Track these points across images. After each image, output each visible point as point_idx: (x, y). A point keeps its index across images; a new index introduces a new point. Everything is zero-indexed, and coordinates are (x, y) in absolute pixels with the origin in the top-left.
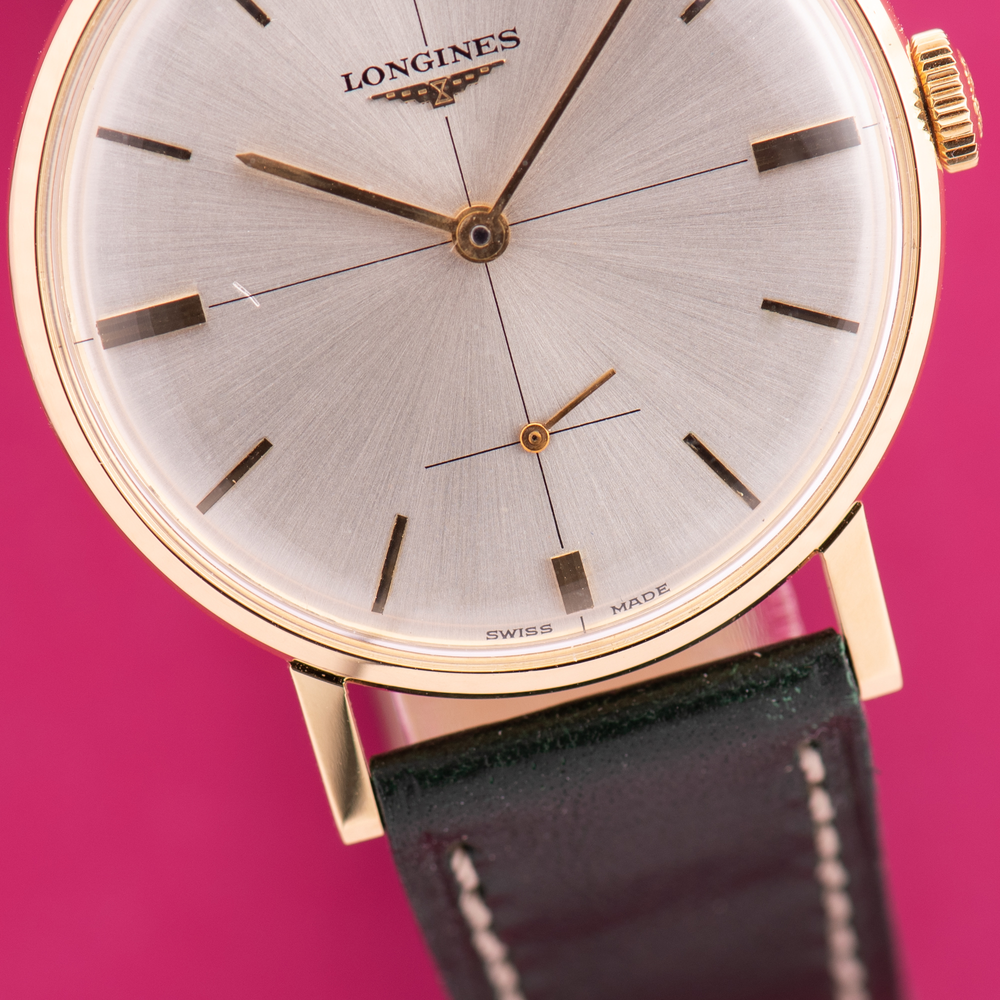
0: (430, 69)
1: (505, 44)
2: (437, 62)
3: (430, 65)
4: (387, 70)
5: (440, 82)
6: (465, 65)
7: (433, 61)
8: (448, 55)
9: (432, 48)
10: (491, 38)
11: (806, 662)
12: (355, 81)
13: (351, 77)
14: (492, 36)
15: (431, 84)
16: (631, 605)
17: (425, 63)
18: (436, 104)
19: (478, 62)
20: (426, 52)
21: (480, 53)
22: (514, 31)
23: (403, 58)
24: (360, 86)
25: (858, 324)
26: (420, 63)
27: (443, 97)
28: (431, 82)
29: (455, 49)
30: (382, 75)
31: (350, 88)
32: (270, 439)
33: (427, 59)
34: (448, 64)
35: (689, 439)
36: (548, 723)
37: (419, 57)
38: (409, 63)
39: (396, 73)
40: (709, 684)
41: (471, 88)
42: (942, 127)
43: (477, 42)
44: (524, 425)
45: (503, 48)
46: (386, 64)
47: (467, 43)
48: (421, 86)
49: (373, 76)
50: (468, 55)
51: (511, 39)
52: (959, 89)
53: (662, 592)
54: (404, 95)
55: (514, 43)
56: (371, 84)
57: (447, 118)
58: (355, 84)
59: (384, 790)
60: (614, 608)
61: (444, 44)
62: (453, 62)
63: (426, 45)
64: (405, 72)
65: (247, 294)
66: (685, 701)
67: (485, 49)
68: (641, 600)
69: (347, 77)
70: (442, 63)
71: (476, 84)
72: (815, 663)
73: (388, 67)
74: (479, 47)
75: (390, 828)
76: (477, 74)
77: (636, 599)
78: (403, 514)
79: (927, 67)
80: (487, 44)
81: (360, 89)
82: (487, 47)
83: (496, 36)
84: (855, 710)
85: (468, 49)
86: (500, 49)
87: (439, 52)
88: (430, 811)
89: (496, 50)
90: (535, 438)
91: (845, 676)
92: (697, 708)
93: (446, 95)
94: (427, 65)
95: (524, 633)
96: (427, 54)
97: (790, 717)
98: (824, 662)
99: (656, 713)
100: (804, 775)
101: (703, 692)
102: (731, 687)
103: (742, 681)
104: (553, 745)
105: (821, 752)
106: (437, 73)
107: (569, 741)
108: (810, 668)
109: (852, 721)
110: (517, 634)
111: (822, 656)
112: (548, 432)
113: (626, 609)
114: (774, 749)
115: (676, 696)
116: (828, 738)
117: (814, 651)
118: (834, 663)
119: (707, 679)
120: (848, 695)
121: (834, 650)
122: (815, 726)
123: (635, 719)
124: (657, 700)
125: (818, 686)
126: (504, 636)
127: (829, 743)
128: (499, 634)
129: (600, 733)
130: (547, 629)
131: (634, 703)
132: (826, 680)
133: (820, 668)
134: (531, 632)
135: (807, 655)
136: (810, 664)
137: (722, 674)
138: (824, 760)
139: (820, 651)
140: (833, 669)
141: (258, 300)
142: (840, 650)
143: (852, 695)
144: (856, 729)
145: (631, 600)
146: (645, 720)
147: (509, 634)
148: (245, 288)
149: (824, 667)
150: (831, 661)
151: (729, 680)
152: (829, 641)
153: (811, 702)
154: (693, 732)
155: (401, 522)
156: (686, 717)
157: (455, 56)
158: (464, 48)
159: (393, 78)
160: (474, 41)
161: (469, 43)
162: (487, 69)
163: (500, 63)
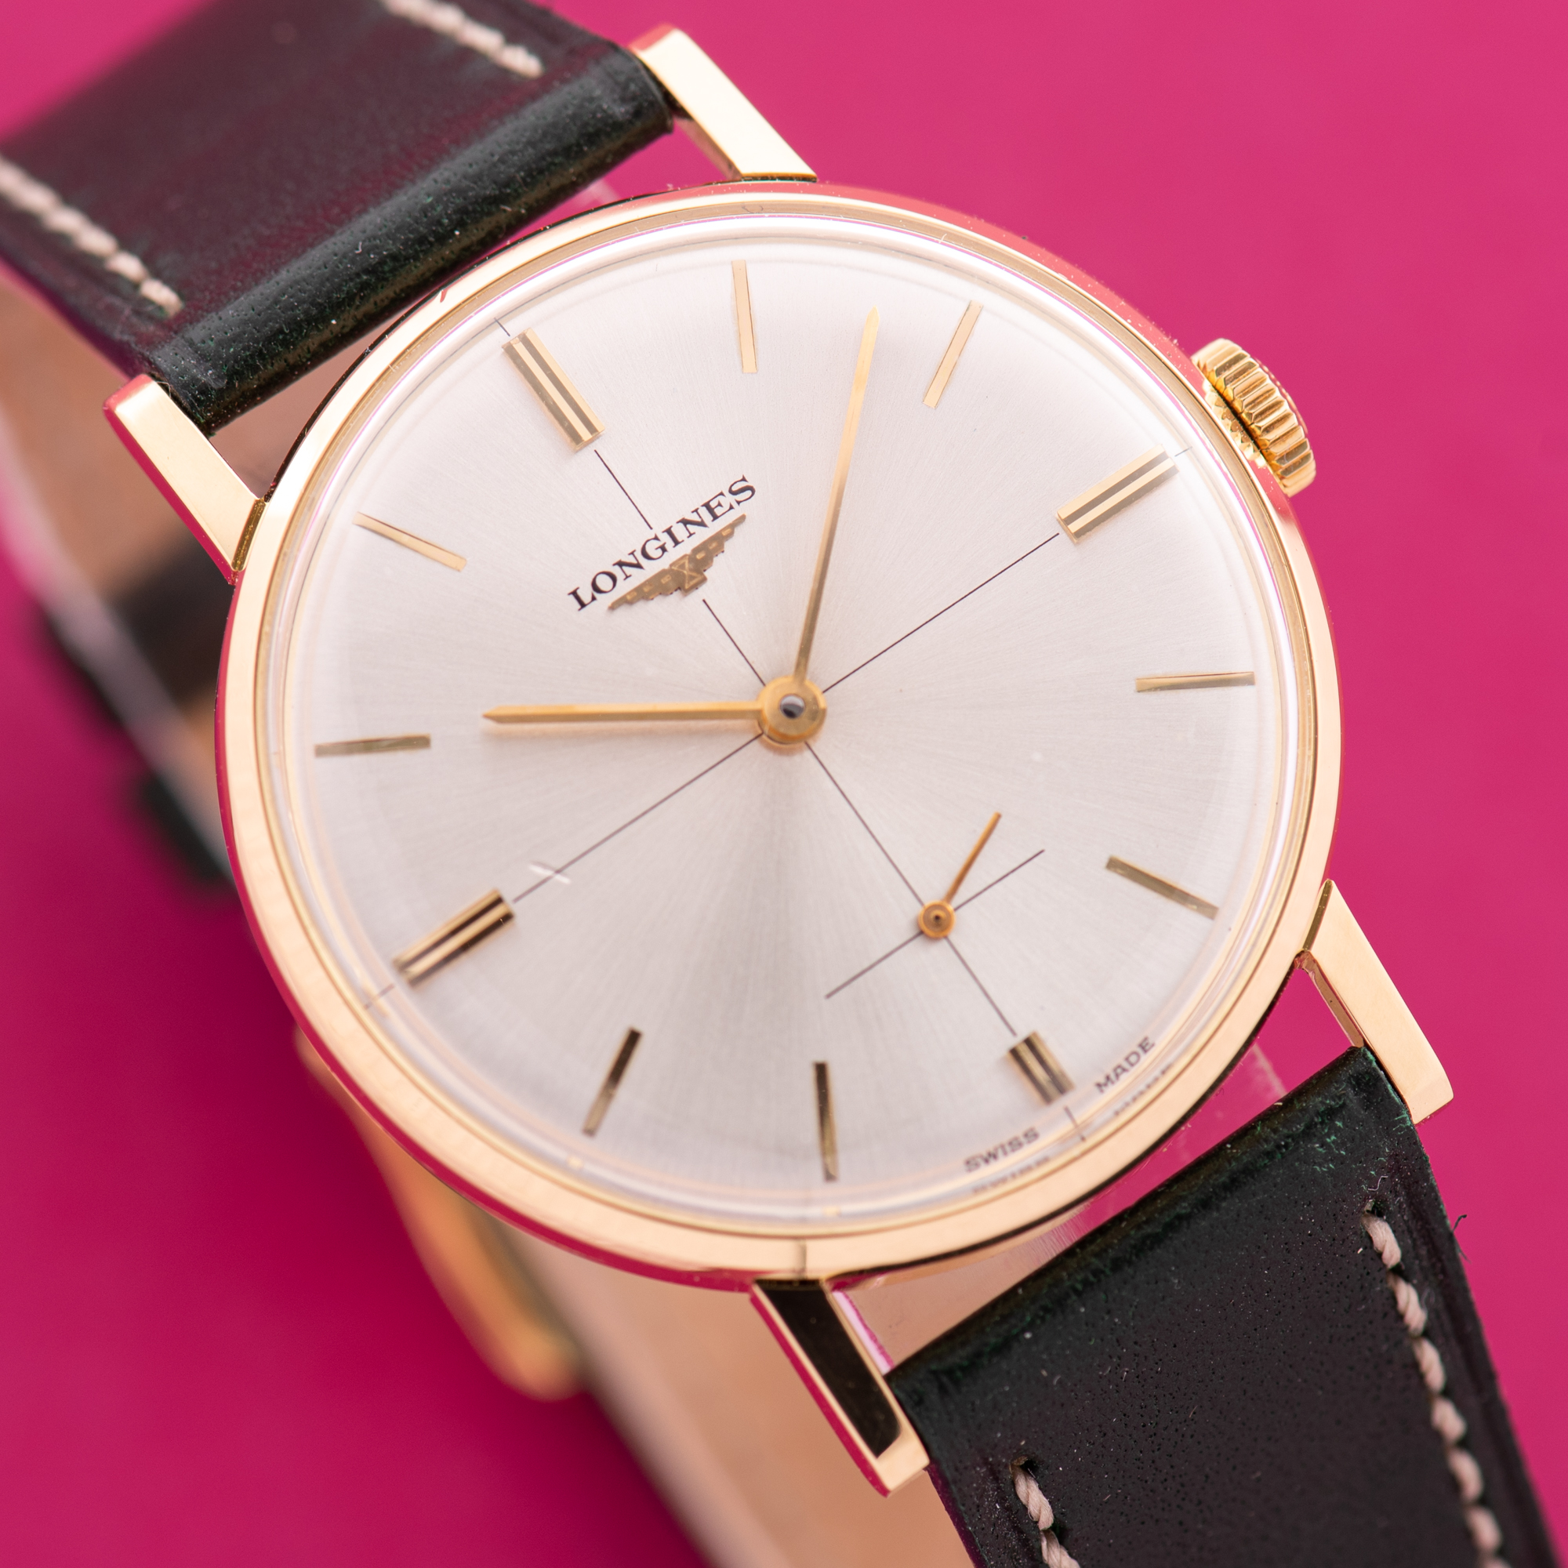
0: (666, 553)
1: (739, 497)
2: (669, 544)
3: (663, 549)
4: (616, 571)
5: (682, 562)
6: (702, 535)
7: (665, 543)
8: (680, 532)
9: (658, 529)
10: (721, 497)
11: (1337, 1089)
12: (586, 594)
13: (579, 592)
14: (721, 494)
15: (673, 568)
16: (1117, 1076)
17: (657, 549)
18: (687, 587)
19: (714, 527)
20: (653, 536)
21: (715, 517)
22: (744, 479)
23: (630, 551)
24: (594, 599)
25: (1253, 675)
26: (652, 549)
27: (692, 578)
28: (671, 565)
29: (685, 522)
30: (614, 578)
31: (583, 605)
32: (638, 1027)
33: (657, 544)
34: (683, 541)
35: (1114, 865)
36: (1072, 1263)
37: (648, 543)
38: (638, 554)
39: (628, 570)
40: (1237, 1152)
41: (719, 561)
42: (1262, 429)
43: (707, 505)
44: (919, 910)
45: (739, 503)
46: (614, 565)
47: (696, 511)
48: (663, 573)
49: (604, 583)
50: (702, 524)
51: (744, 489)
52: (1273, 392)
53: (1147, 1047)
54: (646, 589)
55: (749, 493)
56: (605, 592)
57: (704, 601)
58: (586, 598)
60: (1099, 1085)
61: (671, 521)
62: (688, 537)
63: (651, 528)
64: (638, 566)
65: (549, 873)
66: (1216, 1180)
67: (718, 511)
68: (1126, 1065)
69: (574, 593)
70: (676, 542)
71: (723, 552)
72: (1347, 1086)
73: (617, 567)
74: (711, 510)
75: (934, 1446)
77: (1119, 1067)
78: (820, 1059)
79: (1226, 382)
80: (719, 505)
81: (595, 602)
82: (719, 508)
83: (726, 492)
84: (1409, 1136)
85: (700, 517)
86: (735, 505)
87: (669, 531)
88: (973, 1410)
89: (731, 507)
90: (937, 917)
91: (1387, 1090)
92: (1233, 1184)
93: (694, 574)
94: (660, 551)
95: (1008, 1148)
96: (656, 538)
97: (1342, 1163)
98: (1357, 1083)
99: (1189, 1204)
100: (1380, 1255)
101: (1234, 1164)
102: (1263, 1146)
103: (1272, 1135)
104: (1086, 1283)
105: (1388, 1221)
106: (674, 554)
107: (1103, 1272)
108: (1344, 1094)
109: (1412, 1155)
110: (1000, 1153)
111: (1352, 1076)
112: (950, 908)
113: (1113, 1083)
114: (1335, 1219)
115: (1204, 1178)
116: (1391, 1192)
117: (1340, 1075)
118: (1369, 1080)
119: (1231, 1148)
120: (1398, 1115)
121: (1362, 1064)
122: (1373, 1173)
123: (1167, 1220)
124: (1184, 1190)
125: (1360, 1114)
126: (987, 1161)
127: (1394, 1201)
128: (979, 1160)
129: (1134, 1251)
130: (1032, 1135)
131: (1159, 1203)
132: (1367, 1104)
133: (1354, 1090)
134: (1015, 1145)
135: (1336, 1082)
136: (1342, 1090)
137: (1246, 1138)
138: (1394, 1232)
139: (1347, 1071)
140: (1370, 1087)
141: (566, 875)
142: (1371, 1062)
143: (1403, 1114)
144: (1420, 1169)
145: (1115, 1070)
146: (1179, 1217)
147: (991, 1157)
148: (545, 866)
149: (1359, 1088)
150: (1365, 1078)
151: (1258, 1142)
152: (1355, 1061)
153: (1358, 1136)
154: (1238, 1215)
155: (821, 1070)
156: (1225, 1199)
157: (687, 529)
158: (695, 517)
159: (627, 577)
160: (703, 506)
161: (698, 509)
162: (729, 530)
163: (742, 519)
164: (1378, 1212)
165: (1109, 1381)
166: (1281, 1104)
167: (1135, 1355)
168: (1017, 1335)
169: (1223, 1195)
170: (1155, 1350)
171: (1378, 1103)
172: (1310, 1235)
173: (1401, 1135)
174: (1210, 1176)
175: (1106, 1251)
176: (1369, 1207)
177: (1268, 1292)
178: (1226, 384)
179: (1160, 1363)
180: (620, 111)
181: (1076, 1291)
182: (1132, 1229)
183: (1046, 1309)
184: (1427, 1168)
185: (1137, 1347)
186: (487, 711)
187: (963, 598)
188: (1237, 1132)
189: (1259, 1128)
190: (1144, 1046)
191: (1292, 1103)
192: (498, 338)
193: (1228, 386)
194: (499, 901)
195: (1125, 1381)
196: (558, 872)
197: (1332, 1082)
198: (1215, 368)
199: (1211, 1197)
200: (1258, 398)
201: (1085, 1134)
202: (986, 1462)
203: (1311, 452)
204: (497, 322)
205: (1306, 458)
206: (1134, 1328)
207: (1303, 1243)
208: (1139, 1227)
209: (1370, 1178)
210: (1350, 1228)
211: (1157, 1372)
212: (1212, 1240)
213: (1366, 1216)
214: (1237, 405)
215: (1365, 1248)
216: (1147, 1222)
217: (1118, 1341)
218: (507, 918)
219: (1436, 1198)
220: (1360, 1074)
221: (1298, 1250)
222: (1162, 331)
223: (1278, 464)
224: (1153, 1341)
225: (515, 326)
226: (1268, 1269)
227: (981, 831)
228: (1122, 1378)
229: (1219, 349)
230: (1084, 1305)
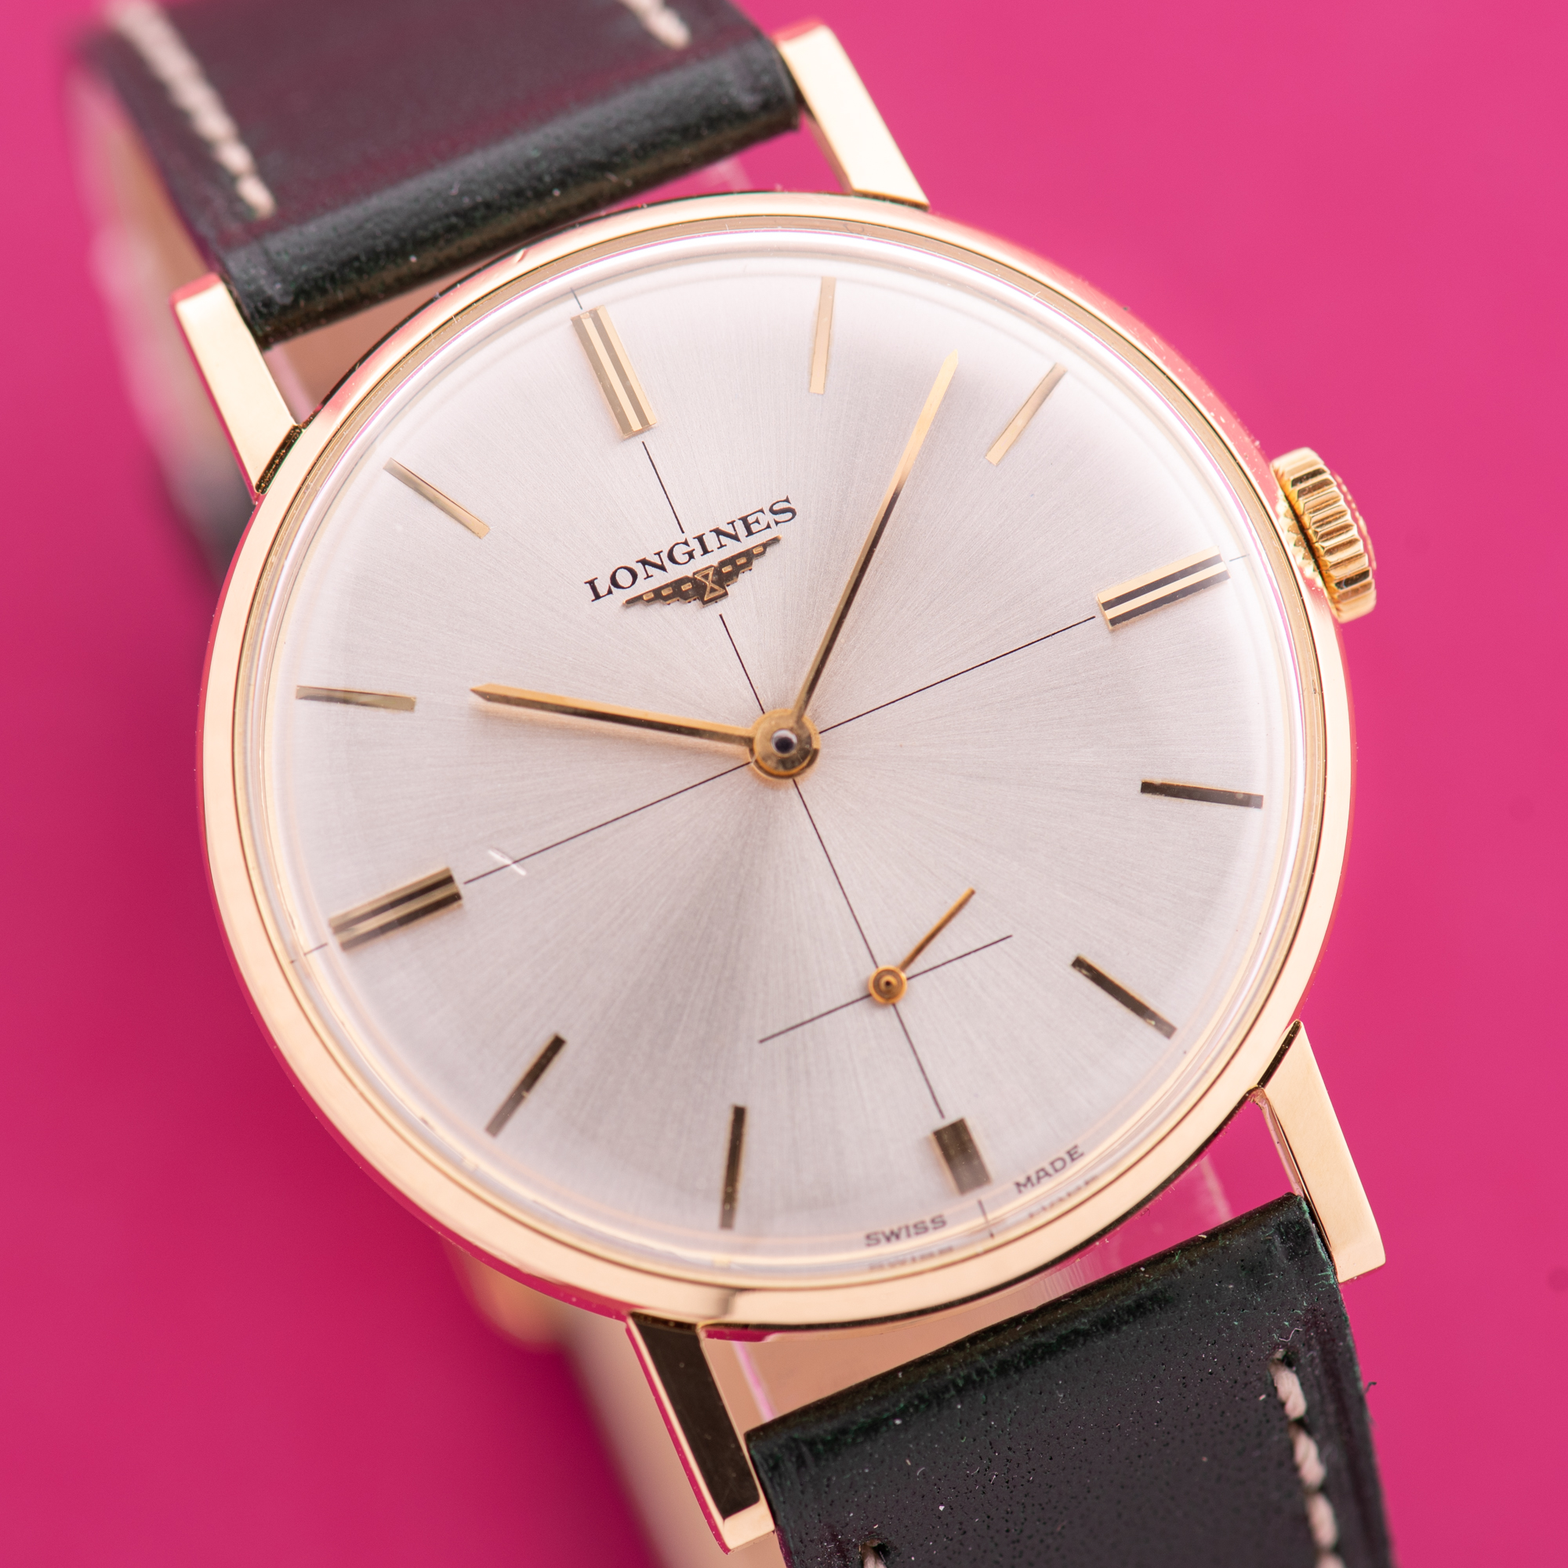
0: (692, 560)
1: (778, 518)
3: (691, 555)
4: (639, 568)
5: (706, 572)
6: (732, 548)
7: (694, 550)
8: (711, 541)
9: (690, 535)
10: (761, 513)
11: (1264, 1233)
12: (603, 586)
13: (596, 583)
14: (762, 511)
15: (696, 576)
16: (1039, 1179)
17: (684, 554)
18: (706, 599)
19: (747, 543)
20: (684, 541)
21: (750, 533)
22: (787, 500)
23: (657, 551)
24: (610, 592)
25: (1261, 797)
26: (678, 554)
27: (713, 590)
28: (694, 574)
29: (718, 532)
30: (634, 576)
31: (597, 596)
32: (563, 1035)
33: (687, 549)
34: (712, 551)
35: (1079, 964)
36: (959, 1356)
37: (676, 547)
38: (664, 556)
39: (651, 570)
40: (1149, 1278)
41: (744, 577)
42: (1326, 549)
43: (744, 520)
44: (872, 972)
45: (777, 523)
46: (637, 562)
47: (732, 523)
48: (684, 581)
49: (624, 578)
50: (736, 538)
51: (785, 510)
52: (1345, 515)
53: (1075, 1156)
54: (664, 593)
55: (789, 515)
56: (623, 588)
57: (721, 616)
58: (602, 591)
59: (768, 1464)
60: (1018, 1185)
61: (705, 528)
62: (719, 548)
63: (683, 532)
64: (662, 568)
65: (507, 861)
66: (1122, 1301)
67: (754, 528)
68: (1050, 1170)
69: (591, 583)
70: (705, 551)
71: (750, 570)
72: (1275, 1233)
73: (640, 564)
74: (748, 527)
75: (781, 1515)
76: (749, 556)
77: (1043, 1170)
78: (740, 1104)
79: (1301, 493)
80: (757, 521)
81: (611, 595)
82: (756, 524)
83: (767, 510)
84: (1332, 1293)
85: (735, 530)
86: (773, 524)
87: (700, 539)
88: (828, 1486)
89: (769, 526)
90: (888, 983)
91: (1315, 1244)
92: (1138, 1310)
93: (716, 587)
94: (687, 556)
95: (912, 1231)
96: (686, 543)
97: (1255, 1309)
98: (1286, 1231)
99: (1089, 1321)
100: (1283, 1405)
101: (1143, 1288)
102: (1176, 1277)
103: (1189, 1267)
104: (968, 1379)
105: (1297, 1373)
106: (701, 562)
107: (987, 1372)
108: (1270, 1240)
109: (1331, 1313)
110: (903, 1233)
111: (1282, 1223)
112: (903, 976)
113: (1033, 1185)
114: (1240, 1362)
115: (1111, 1297)
116: (1304, 1345)
117: (1271, 1219)
118: (1299, 1230)
119: (1145, 1272)
120: (1322, 1272)
121: (1295, 1213)
122: (1287, 1323)
123: (1064, 1332)
124: (1087, 1306)
125: (1283, 1263)
126: (888, 1239)
127: (1306, 1354)
128: (881, 1237)
129: (1023, 1358)
130: (939, 1222)
131: (1060, 1314)
132: (1292, 1254)
133: (1282, 1238)
134: (921, 1229)
135: (1265, 1226)
136: (1269, 1236)
137: (1162, 1265)
138: (1302, 1385)
139: (1278, 1217)
140: (1298, 1237)
141: (523, 867)
142: (1304, 1213)
143: (1327, 1271)
144: (1338, 1327)
145: (1038, 1172)
146: (1076, 1332)
147: (893, 1236)
148: (504, 853)
149: (1287, 1236)
150: (1294, 1228)
151: (1173, 1271)
152: (1289, 1208)
153: (1277, 1285)
154: (1138, 1342)
155: (739, 1114)
156: (1127, 1323)
157: (719, 540)
158: (729, 530)
159: (648, 577)
160: (739, 519)
161: (734, 521)
162: (761, 549)
163: (775, 540)
164: (1288, 1362)
165: (976, 1481)
166: (1205, 1237)
167: (1008, 1461)
168: (887, 1419)
169: (1126, 1318)
170: (1029, 1459)
171: (1303, 1255)
172: (1211, 1373)
173: (1322, 1292)
174: (1117, 1296)
175: (995, 1352)
176: (1280, 1354)
177: (1158, 1422)
178: (1299, 496)
179: (1032, 1472)
180: (748, 100)
181: (956, 1386)
182: (1026, 1334)
183: (921, 1399)
184: (1345, 1328)
185: (1010, 1453)
186: (478, 686)
187: (983, 664)
188: (1154, 1256)
189: (1177, 1257)
190: (1073, 1155)
191: (1216, 1239)
192: (570, 308)
193: (1301, 499)
194: (448, 880)
195: (993, 1484)
196: (515, 862)
197: (1260, 1225)
198: (1292, 478)
199: (1113, 1318)
200: (1327, 518)
201: (994, 1231)
202: (834, 1538)
203: (1373, 581)
204: (573, 292)
205: (1366, 587)
206: (1009, 1434)
207: (1202, 1380)
208: (1033, 1334)
209: (1281, 1328)
210: (1255, 1374)
211: (1029, 1481)
212: (1106, 1361)
213: (1276, 1364)
214: (1307, 520)
215: (1269, 1395)
216: (1042, 1331)
217: (991, 1444)
218: (455, 898)
219: (1351, 1360)
220: (1291, 1223)
221: (1196, 1386)
222: (1245, 431)
223: (1336, 588)
224: (1029, 1450)
225: (589, 300)
226: (1161, 1399)
227: (952, 904)
228: (990, 1481)
229: (1303, 458)
230: (962, 1403)
